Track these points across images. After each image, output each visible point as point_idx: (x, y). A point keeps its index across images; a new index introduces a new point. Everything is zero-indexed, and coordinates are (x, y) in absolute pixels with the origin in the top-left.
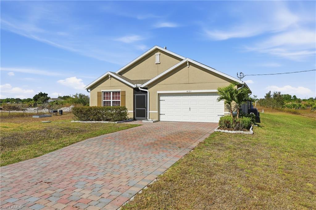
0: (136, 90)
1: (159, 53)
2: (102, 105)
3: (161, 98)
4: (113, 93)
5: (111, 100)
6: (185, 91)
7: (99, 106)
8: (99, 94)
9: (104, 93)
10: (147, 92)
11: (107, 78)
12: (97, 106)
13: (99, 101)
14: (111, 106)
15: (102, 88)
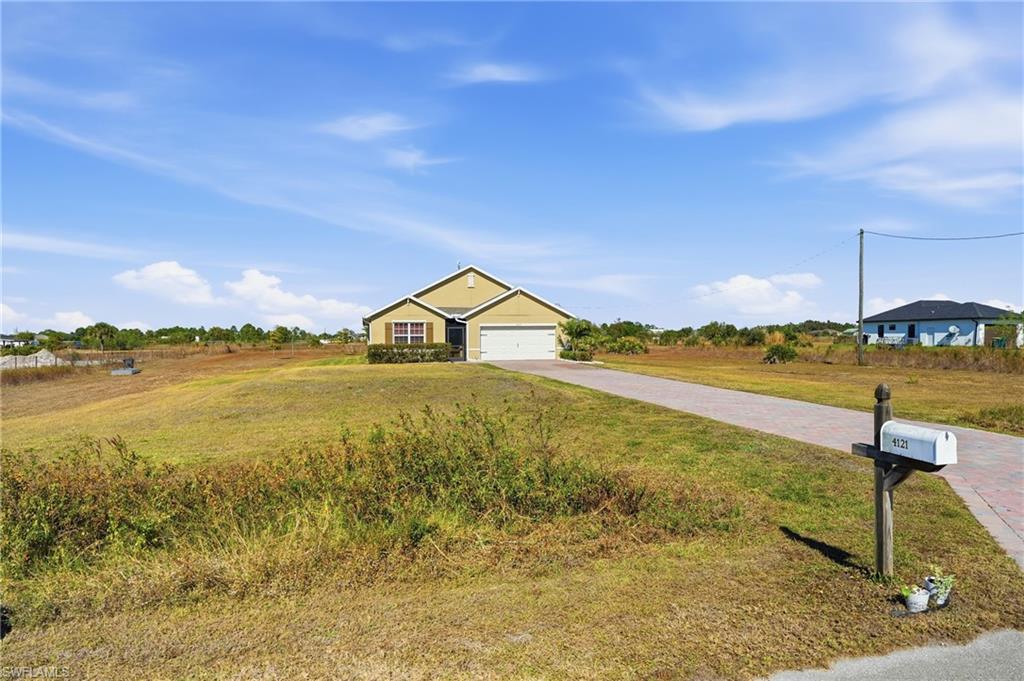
0: (450, 322)
1: (472, 274)
2: (394, 342)
3: (483, 332)
4: (412, 324)
5: (409, 335)
6: (514, 325)
7: (389, 343)
8: (388, 327)
9: (396, 324)
10: (465, 325)
11: (404, 302)
12: (384, 342)
13: (388, 336)
14: (409, 342)
15: (393, 318)
